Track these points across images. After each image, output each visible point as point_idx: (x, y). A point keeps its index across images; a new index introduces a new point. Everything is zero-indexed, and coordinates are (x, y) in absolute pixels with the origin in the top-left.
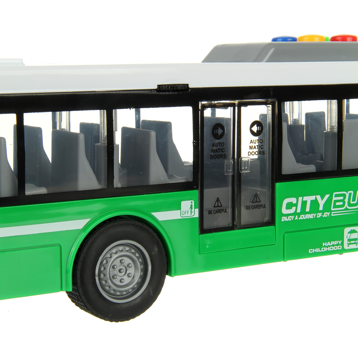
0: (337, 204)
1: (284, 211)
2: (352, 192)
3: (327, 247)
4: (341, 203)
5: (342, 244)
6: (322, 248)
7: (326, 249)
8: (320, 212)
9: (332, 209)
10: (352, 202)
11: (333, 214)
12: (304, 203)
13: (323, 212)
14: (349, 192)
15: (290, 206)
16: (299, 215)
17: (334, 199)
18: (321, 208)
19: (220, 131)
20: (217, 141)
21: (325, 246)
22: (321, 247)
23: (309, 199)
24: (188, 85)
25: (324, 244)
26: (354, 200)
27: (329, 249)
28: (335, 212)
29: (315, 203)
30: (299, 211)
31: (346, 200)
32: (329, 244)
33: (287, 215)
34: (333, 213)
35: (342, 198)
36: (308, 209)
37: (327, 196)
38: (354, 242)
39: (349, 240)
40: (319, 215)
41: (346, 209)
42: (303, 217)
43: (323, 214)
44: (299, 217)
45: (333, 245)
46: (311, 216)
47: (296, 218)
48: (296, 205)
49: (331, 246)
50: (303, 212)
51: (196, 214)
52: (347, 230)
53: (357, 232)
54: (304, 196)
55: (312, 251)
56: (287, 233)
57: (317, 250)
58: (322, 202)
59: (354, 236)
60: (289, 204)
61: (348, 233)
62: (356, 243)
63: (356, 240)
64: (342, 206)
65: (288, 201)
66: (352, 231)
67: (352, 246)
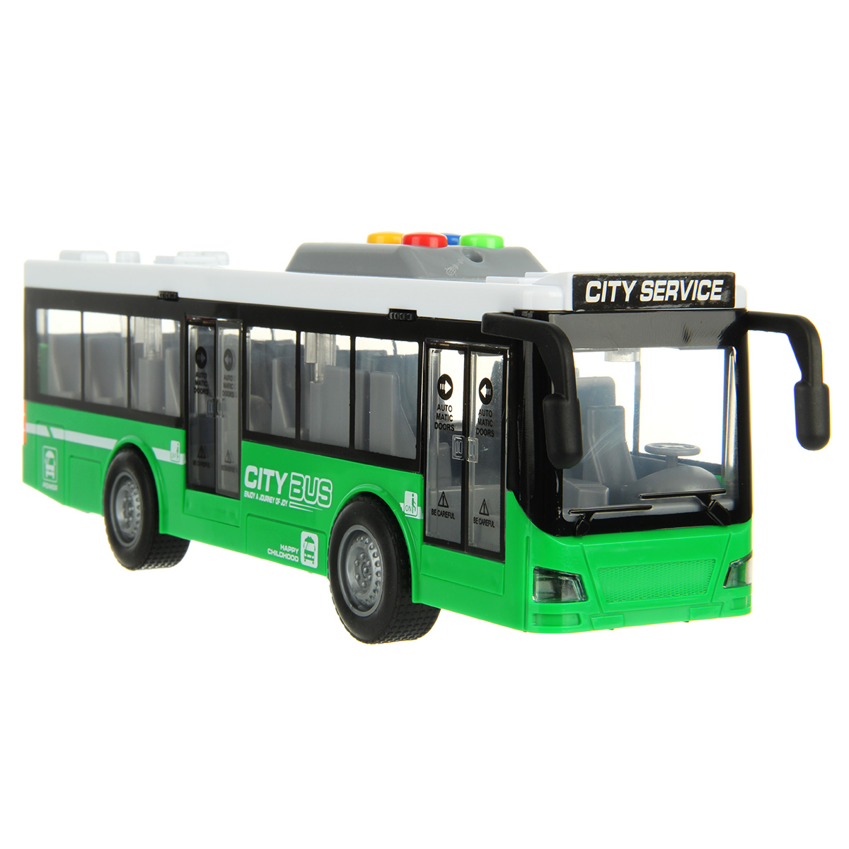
2: (309, 477)
3: (285, 552)
4: (298, 491)
5: (299, 555)
6: (280, 552)
7: (284, 555)
9: (291, 498)
10: (310, 494)
11: (291, 505)
17: (293, 482)
18: (279, 492)
19: (203, 358)
20: (202, 371)
21: (282, 551)
22: (279, 550)
25: (282, 547)
26: (311, 492)
27: (286, 556)
28: (293, 503)
29: (273, 479)
30: (259, 488)
32: (286, 548)
33: (250, 490)
34: (291, 502)
35: (298, 483)
36: (267, 490)
37: (285, 475)
38: (310, 556)
39: (306, 552)
40: (278, 499)
41: (303, 502)
43: (281, 501)
44: (259, 496)
45: (290, 553)
46: (269, 499)
47: (257, 498)
49: (288, 553)
50: (263, 491)
51: (181, 460)
52: (305, 535)
54: (264, 468)
55: (271, 552)
56: (249, 515)
57: (275, 553)
58: (280, 483)
59: (311, 547)
60: (251, 474)
61: (306, 540)
62: (313, 560)
63: (312, 554)
64: (299, 496)
65: (250, 469)
66: (309, 540)
67: (308, 563)
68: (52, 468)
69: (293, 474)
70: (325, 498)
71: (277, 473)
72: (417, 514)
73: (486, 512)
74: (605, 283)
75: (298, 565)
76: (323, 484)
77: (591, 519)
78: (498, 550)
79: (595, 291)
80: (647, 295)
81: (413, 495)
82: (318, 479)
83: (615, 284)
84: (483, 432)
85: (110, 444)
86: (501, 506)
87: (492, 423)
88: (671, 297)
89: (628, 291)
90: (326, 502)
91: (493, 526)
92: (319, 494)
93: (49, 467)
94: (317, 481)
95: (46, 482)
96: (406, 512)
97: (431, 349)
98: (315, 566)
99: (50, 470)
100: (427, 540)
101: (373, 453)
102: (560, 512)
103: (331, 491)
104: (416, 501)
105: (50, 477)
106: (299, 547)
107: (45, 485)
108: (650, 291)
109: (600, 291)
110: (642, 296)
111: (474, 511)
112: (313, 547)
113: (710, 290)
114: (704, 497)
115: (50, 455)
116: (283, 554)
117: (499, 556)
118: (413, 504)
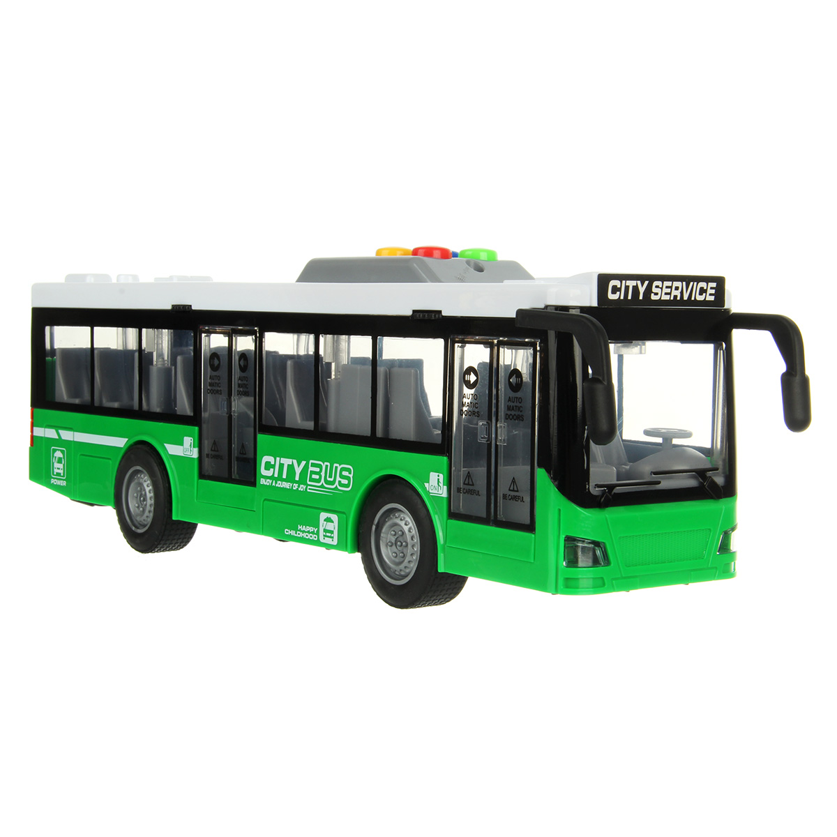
0: (314, 476)
1: (263, 471)
2: (328, 464)
3: (304, 532)
4: (317, 477)
5: (318, 533)
6: (298, 532)
7: (301, 535)
8: (296, 482)
9: (309, 483)
10: (329, 479)
11: (309, 489)
12: (281, 466)
13: (299, 483)
14: (326, 463)
15: (269, 466)
16: (276, 479)
17: (311, 469)
18: (297, 479)
19: (216, 362)
20: (215, 373)
21: (300, 530)
22: (296, 530)
23: (287, 462)
24: (191, 306)
25: (299, 527)
26: (330, 477)
27: (304, 535)
28: (312, 487)
29: (291, 467)
30: (276, 475)
31: (323, 474)
32: (304, 528)
33: (266, 477)
34: (309, 487)
35: (318, 470)
36: (284, 477)
37: (304, 463)
38: (329, 535)
39: (325, 531)
40: (296, 485)
41: (322, 486)
42: (280, 484)
43: (299, 486)
44: (276, 483)
45: (309, 532)
46: (286, 485)
47: (274, 484)
48: (273, 466)
49: (306, 532)
50: (280, 478)
51: (195, 454)
52: (323, 515)
53: (333, 522)
54: (281, 457)
55: (288, 532)
56: (265, 500)
57: (293, 533)
58: (298, 470)
59: (330, 526)
60: (268, 464)
61: (325, 520)
62: (333, 537)
63: (332, 532)
64: (318, 481)
65: (266, 459)
66: (328, 520)
67: (328, 541)
68: (61, 466)
69: (311, 461)
70: (345, 482)
71: (295, 461)
72: (443, 492)
73: (515, 489)
74: (624, 282)
75: (317, 543)
76: (342, 469)
77: (613, 493)
78: (527, 521)
79: (615, 289)
80: (656, 294)
81: (438, 476)
82: (338, 465)
83: (631, 283)
84: (513, 417)
85: (121, 443)
86: (531, 482)
87: (521, 409)
88: (675, 297)
89: (642, 290)
90: (347, 486)
91: (522, 501)
92: (338, 478)
93: (56, 465)
94: (336, 467)
95: (54, 478)
96: (430, 491)
97: (456, 345)
98: (335, 542)
99: (58, 468)
100: (453, 515)
101: (396, 440)
102: (587, 486)
103: (351, 476)
104: (441, 480)
105: (58, 474)
106: (317, 526)
107: (53, 481)
108: (658, 291)
109: (620, 290)
110: (652, 294)
111: (503, 488)
112: (333, 526)
113: (705, 291)
114: (701, 474)
115: (58, 454)
116: (301, 533)
117: (530, 527)
118: (438, 484)
